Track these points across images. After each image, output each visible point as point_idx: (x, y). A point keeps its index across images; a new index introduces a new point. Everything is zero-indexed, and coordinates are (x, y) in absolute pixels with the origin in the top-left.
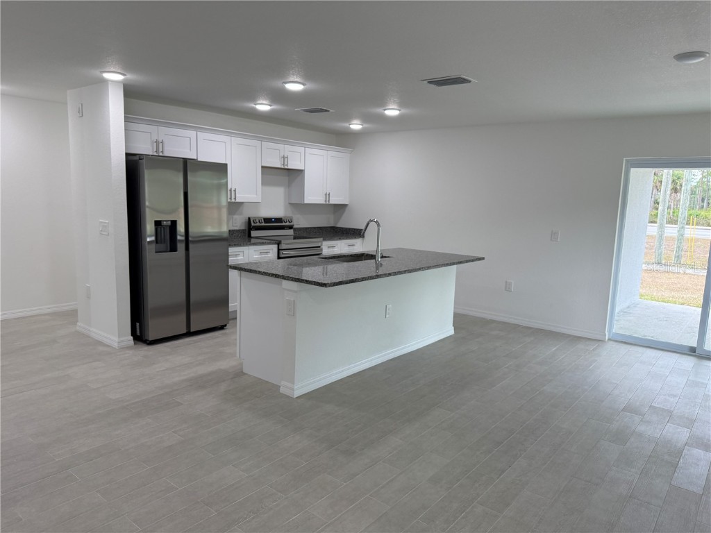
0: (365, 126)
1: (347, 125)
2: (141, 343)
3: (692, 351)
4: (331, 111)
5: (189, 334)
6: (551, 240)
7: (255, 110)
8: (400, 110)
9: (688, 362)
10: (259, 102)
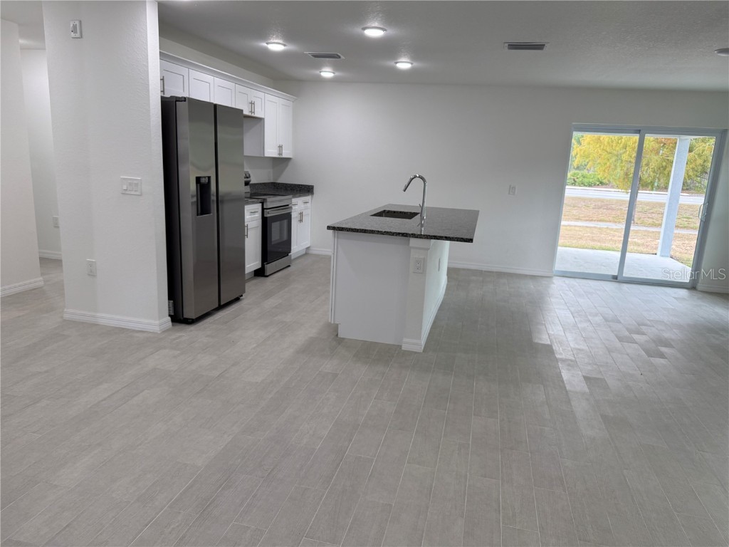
0: (337, 74)
1: (317, 72)
2: (178, 324)
3: (615, 278)
4: (342, 57)
5: (221, 307)
6: (509, 194)
7: (266, 50)
8: (412, 64)
9: (610, 287)
10: (272, 41)
